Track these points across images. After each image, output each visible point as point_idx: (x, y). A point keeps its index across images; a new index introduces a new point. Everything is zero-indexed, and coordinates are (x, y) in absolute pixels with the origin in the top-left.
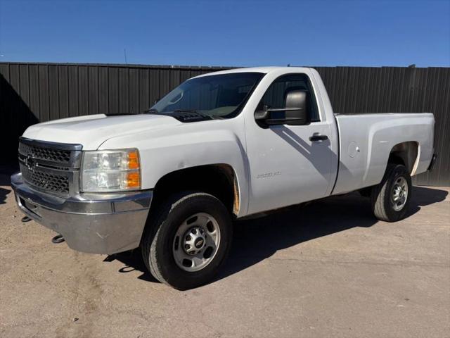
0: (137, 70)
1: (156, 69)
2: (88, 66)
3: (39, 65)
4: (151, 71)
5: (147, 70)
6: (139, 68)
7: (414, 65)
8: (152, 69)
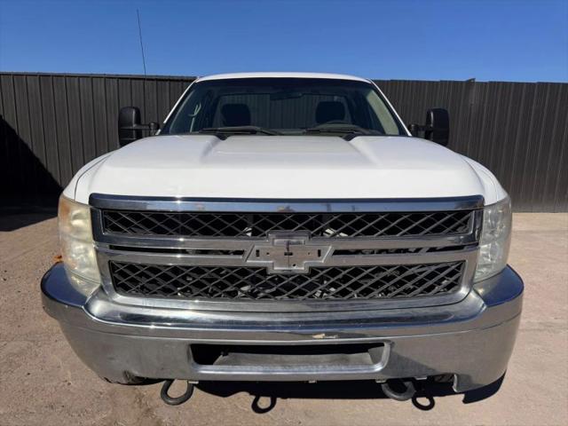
0: (155, 82)
1: (177, 81)
2: (92, 78)
3: (27, 75)
4: (172, 83)
5: (167, 83)
6: (157, 80)
7: (474, 79)
8: (173, 80)
